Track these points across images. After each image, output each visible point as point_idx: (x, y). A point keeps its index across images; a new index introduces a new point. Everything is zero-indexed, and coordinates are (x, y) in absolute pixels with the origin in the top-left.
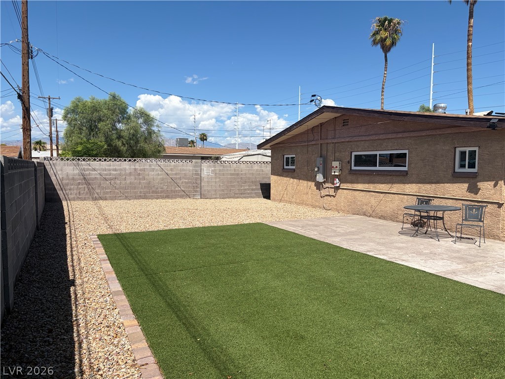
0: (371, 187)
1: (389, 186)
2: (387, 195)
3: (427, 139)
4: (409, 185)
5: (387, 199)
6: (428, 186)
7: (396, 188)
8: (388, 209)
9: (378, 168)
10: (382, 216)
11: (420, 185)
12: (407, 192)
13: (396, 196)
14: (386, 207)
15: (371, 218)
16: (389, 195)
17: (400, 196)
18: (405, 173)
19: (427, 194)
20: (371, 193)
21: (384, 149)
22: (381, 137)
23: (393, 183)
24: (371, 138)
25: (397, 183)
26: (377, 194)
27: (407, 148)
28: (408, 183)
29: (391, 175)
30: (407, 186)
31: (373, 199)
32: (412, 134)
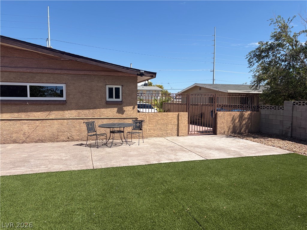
0: (23, 116)
1: (47, 113)
2: (45, 121)
3: (83, 77)
4: (69, 111)
5: (45, 125)
6: (87, 111)
7: (54, 114)
8: (46, 133)
9: (29, 98)
10: (39, 140)
11: (79, 111)
12: (67, 116)
13: (55, 121)
14: (44, 131)
15: (25, 144)
16: (47, 121)
17: (59, 120)
18: (64, 103)
19: (86, 117)
20: (23, 121)
21: (37, 82)
22: (34, 71)
23: (51, 111)
24: (21, 70)
25: (55, 110)
26: (31, 121)
27: (64, 82)
28: (67, 110)
29: (48, 105)
30: (66, 112)
31: (26, 127)
32: (71, 72)
